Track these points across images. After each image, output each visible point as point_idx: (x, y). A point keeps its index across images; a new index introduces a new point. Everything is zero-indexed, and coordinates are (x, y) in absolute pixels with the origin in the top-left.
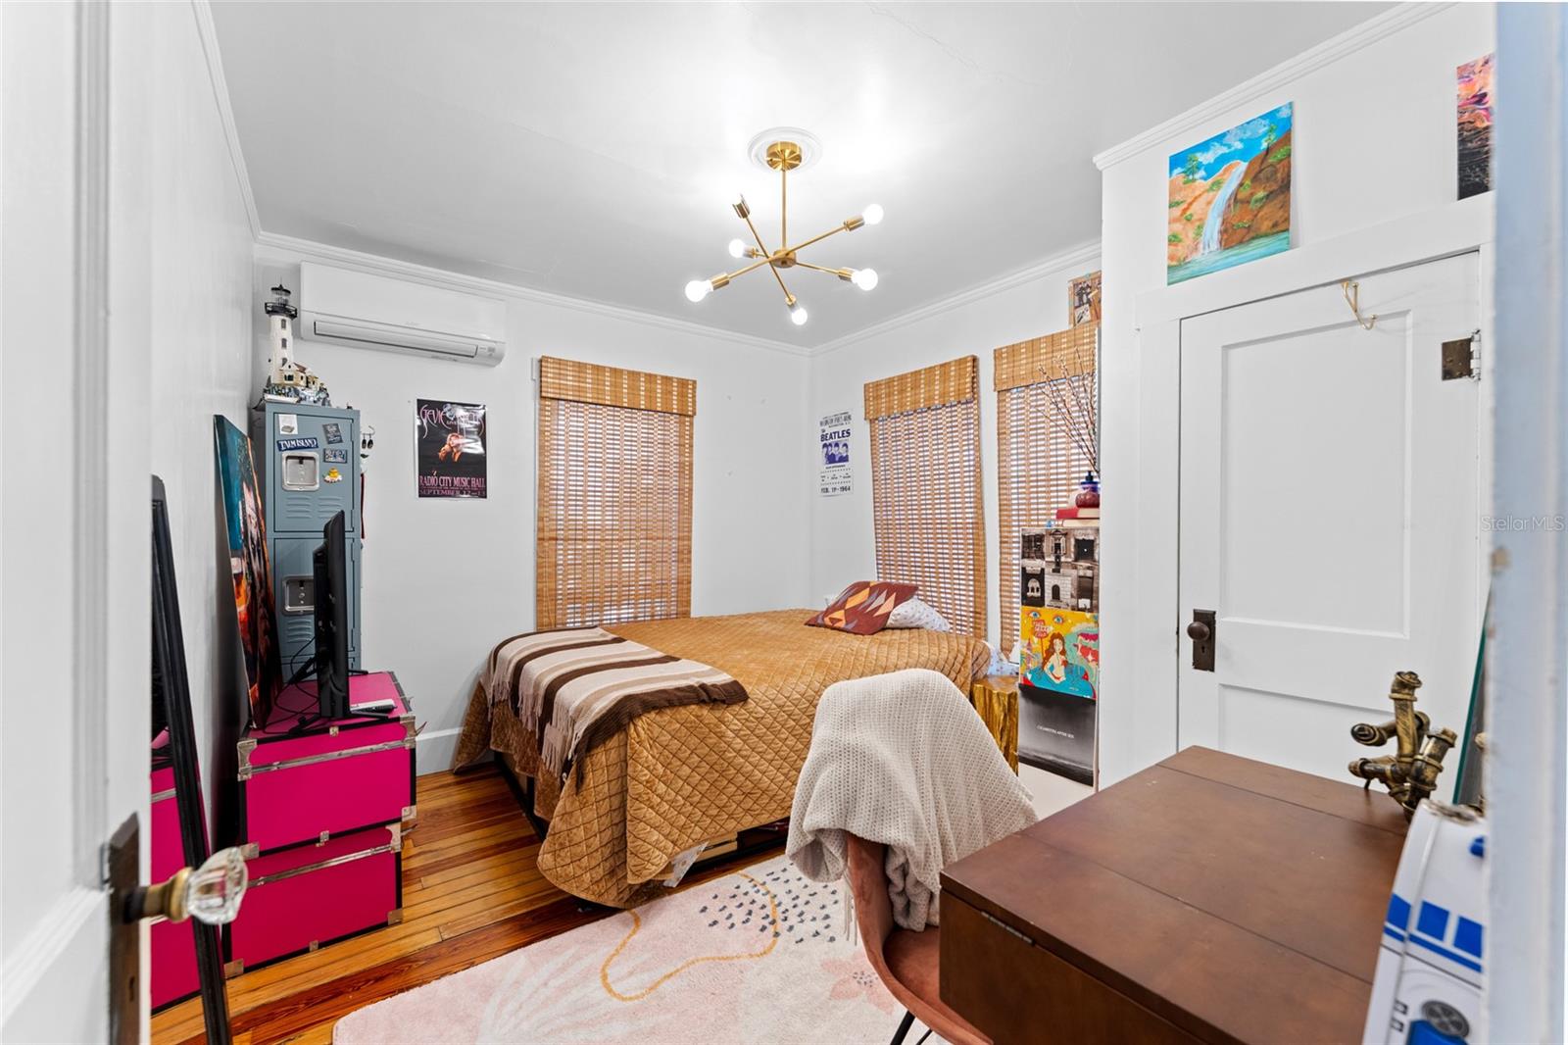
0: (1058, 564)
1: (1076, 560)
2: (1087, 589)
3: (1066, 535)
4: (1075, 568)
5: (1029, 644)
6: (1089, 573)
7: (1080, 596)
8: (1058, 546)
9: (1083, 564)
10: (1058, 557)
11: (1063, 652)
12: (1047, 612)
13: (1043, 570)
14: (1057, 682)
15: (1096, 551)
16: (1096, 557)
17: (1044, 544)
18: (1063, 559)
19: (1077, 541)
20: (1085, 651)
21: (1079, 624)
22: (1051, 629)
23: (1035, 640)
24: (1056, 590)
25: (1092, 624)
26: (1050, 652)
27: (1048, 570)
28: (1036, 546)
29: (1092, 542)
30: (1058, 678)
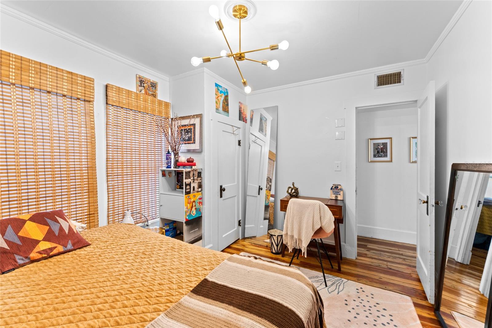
0: (194, 179)
1: (198, 178)
2: (200, 186)
3: (196, 171)
4: (197, 180)
5: (187, 207)
6: (200, 181)
7: (199, 188)
8: (194, 174)
9: (199, 179)
10: (194, 178)
11: (195, 206)
12: (191, 195)
13: (190, 182)
14: (194, 215)
15: (202, 175)
16: (202, 176)
17: (191, 174)
18: (195, 178)
19: (198, 172)
20: (200, 203)
21: (198, 196)
22: (192, 200)
23: (189, 205)
24: (194, 187)
25: (201, 195)
26: (192, 207)
27: (192, 182)
28: (189, 175)
29: (201, 172)
30: (194, 214)
